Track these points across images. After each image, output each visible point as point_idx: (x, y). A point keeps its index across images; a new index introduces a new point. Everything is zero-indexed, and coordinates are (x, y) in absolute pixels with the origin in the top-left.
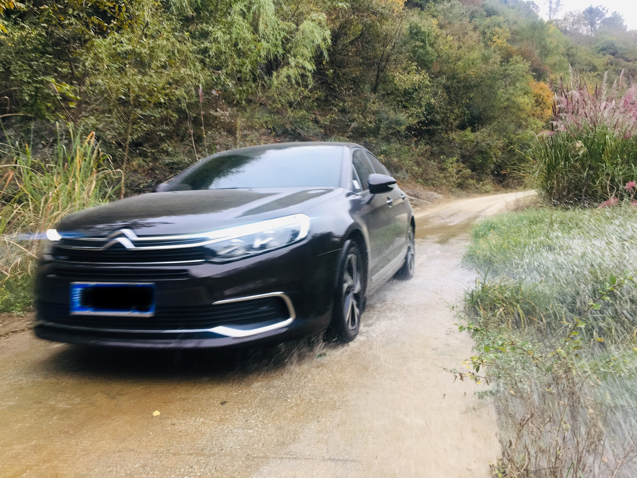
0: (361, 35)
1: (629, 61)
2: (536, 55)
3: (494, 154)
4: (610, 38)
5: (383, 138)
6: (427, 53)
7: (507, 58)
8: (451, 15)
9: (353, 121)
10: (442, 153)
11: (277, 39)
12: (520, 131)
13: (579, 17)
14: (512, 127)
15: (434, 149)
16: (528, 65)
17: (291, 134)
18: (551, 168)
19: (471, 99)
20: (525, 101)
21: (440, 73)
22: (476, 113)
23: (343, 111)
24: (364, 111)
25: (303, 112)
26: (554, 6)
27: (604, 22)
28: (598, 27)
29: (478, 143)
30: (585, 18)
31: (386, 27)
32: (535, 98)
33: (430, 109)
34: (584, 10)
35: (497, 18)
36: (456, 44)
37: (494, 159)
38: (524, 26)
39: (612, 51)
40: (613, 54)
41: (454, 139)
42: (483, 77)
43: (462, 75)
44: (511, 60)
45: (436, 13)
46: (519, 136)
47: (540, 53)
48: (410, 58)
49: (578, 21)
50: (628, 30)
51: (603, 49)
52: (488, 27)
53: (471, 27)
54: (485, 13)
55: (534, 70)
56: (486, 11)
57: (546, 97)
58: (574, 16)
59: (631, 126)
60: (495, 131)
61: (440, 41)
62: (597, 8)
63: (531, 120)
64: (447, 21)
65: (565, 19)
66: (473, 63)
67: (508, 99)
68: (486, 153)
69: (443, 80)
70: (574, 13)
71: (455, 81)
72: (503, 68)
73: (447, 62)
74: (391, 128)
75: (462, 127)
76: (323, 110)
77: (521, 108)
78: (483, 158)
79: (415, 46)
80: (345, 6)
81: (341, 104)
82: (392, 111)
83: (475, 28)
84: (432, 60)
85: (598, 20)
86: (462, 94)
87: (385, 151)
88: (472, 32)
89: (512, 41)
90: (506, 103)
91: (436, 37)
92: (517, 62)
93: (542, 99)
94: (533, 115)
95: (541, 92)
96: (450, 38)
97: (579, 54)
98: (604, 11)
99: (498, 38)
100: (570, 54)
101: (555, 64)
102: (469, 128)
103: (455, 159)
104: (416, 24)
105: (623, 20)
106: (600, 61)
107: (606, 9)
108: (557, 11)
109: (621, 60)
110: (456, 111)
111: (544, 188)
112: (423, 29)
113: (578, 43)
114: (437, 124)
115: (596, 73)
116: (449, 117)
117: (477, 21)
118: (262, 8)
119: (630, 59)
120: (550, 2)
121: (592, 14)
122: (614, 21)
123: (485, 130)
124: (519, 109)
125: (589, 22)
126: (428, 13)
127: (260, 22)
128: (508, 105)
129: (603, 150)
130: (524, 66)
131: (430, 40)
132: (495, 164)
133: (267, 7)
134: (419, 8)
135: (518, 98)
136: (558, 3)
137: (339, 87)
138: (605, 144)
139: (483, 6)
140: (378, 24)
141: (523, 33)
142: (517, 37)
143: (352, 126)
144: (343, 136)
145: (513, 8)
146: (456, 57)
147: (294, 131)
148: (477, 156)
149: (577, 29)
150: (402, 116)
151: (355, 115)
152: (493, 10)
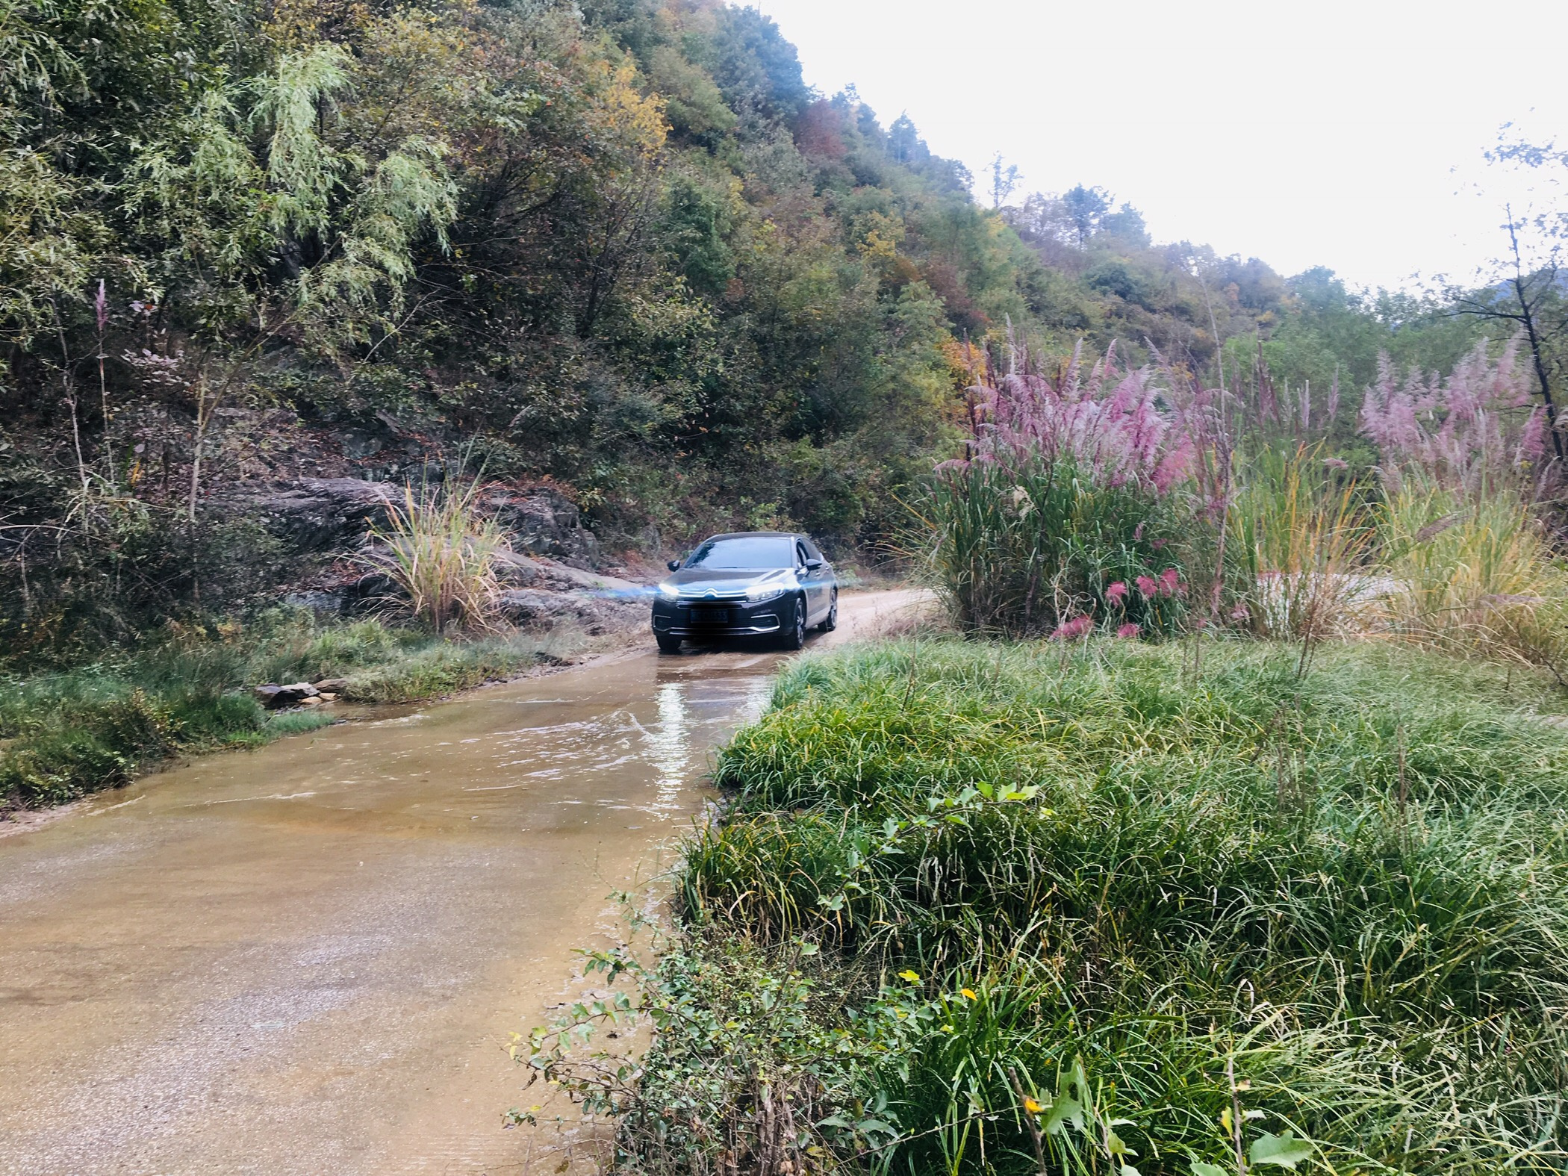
0: (555, 196)
1: (1154, 311)
2: (960, 283)
3: (863, 500)
4: (1116, 260)
5: (602, 448)
6: (715, 257)
7: (893, 286)
8: (774, 175)
9: (526, 400)
10: (745, 490)
11: (315, 191)
12: (921, 451)
13: (1056, 206)
14: (901, 440)
15: (728, 479)
16: (939, 303)
17: (358, 424)
18: (964, 541)
19: (814, 370)
20: (931, 384)
21: (746, 305)
22: (824, 402)
23: (503, 375)
24: (553, 383)
25: (391, 373)
26: (1004, 177)
27: (1104, 223)
28: (1093, 232)
29: (826, 472)
30: (1068, 211)
31: (618, 184)
32: (955, 379)
33: (716, 389)
34: (1066, 192)
35: (877, 191)
36: (782, 243)
37: (862, 512)
38: (936, 214)
39: (1120, 287)
40: (1123, 294)
41: (774, 460)
42: (838, 324)
43: (792, 316)
44: (903, 288)
45: (741, 165)
46: (918, 463)
47: (968, 280)
48: (671, 265)
49: (1053, 215)
50: (1153, 244)
51: (1103, 282)
52: (858, 211)
53: (819, 205)
54: (853, 177)
55: (955, 317)
56: (854, 172)
58: (1045, 204)
59: (1124, 462)
60: (865, 446)
61: (745, 230)
62: (1091, 191)
63: (944, 427)
64: (765, 186)
65: (1027, 209)
66: (820, 291)
67: (893, 378)
68: (845, 496)
69: (746, 320)
70: (1046, 198)
71: (778, 326)
72: (885, 307)
73: (760, 280)
74: (619, 424)
75: (792, 433)
76: (450, 368)
77: (923, 397)
78: (838, 507)
79: (683, 239)
80: (511, 125)
81: (499, 359)
82: (624, 386)
83: (829, 210)
84: (725, 275)
85: (1094, 216)
86: (795, 358)
87: (603, 479)
88: (822, 219)
89: (909, 246)
90: (891, 386)
91: (736, 223)
92: (918, 296)
94: (950, 416)
95: (968, 366)
96: (770, 226)
97: (1052, 286)
98: (1106, 200)
99: (879, 236)
100: (1035, 284)
101: (998, 307)
102: (807, 437)
103: (773, 506)
104: (688, 187)
105: (1143, 222)
106: (1095, 307)
107: (1110, 195)
108: (1010, 188)
109: (1139, 308)
110: (780, 394)
111: (951, 586)
112: (706, 199)
113: (1054, 263)
114: (736, 423)
115: (1087, 332)
116: (763, 408)
117: (832, 195)
118: (280, 110)
119: (1157, 307)
120: (997, 167)
121: (1081, 202)
122: (1126, 224)
123: (844, 444)
124: (920, 401)
125: (1077, 221)
126: (725, 163)
127: (274, 144)
128: (894, 390)
129: (1068, 508)
130: (930, 306)
131: (723, 228)
132: (863, 522)
133: (293, 109)
134: (703, 149)
135: (917, 378)
136: (1013, 170)
137: (490, 316)
138: (1073, 495)
139: (849, 160)
140: (595, 177)
141: (933, 230)
142: (922, 239)
143: (523, 412)
144: (497, 436)
145: (918, 172)
146: (780, 271)
147: (367, 413)
148: (823, 503)
149: (1051, 232)
150: (648, 401)
151: (531, 389)
152: (872, 173)
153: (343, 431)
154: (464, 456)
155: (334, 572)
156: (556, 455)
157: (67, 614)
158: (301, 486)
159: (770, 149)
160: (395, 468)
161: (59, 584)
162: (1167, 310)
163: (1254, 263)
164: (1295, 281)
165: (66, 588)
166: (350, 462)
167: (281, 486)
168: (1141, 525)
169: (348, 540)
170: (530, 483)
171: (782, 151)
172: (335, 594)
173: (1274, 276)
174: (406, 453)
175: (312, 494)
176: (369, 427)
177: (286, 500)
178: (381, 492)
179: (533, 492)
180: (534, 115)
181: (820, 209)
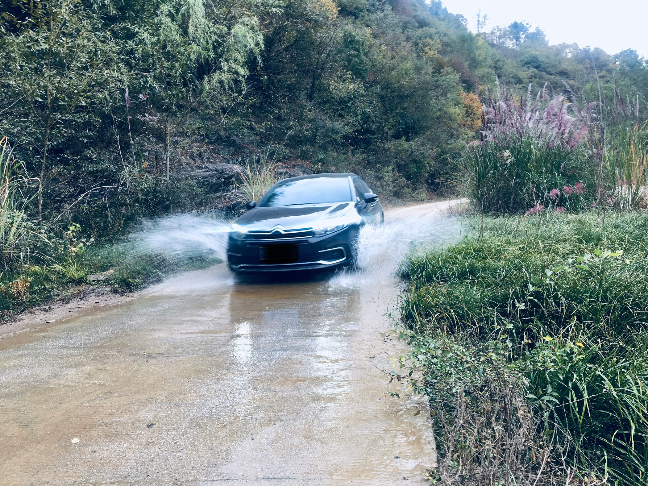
0: (295, 42)
1: (551, 75)
2: (466, 67)
3: (428, 163)
4: (533, 52)
5: (320, 147)
6: (362, 62)
7: (438, 69)
8: (384, 25)
9: (290, 128)
10: (378, 162)
11: (208, 43)
12: (452, 141)
13: (505, 31)
14: (444, 136)
15: (371, 158)
16: (458, 76)
17: (225, 141)
18: (481, 176)
19: (405, 109)
20: (456, 111)
21: (375, 83)
22: (410, 122)
23: (279, 118)
24: (300, 119)
25: (237, 119)
26: (482, 20)
27: (527, 36)
28: (522, 41)
29: (412, 152)
30: (511, 33)
31: (320, 34)
32: (466, 109)
33: (366, 118)
34: (510, 24)
35: (428, 29)
36: (390, 54)
37: (428, 168)
38: (454, 37)
39: (535, 64)
40: (537, 68)
41: (389, 149)
42: (416, 88)
43: (396, 85)
44: (442, 71)
45: (369, 23)
46: (451, 146)
47: (469, 65)
48: (345, 67)
49: (504, 35)
50: (550, 45)
51: (528, 63)
52: (420, 39)
53: (403, 37)
54: (417, 24)
55: (464, 82)
56: (418, 22)
57: (476, 108)
58: (500, 30)
59: (554, 137)
60: (429, 140)
61: (374, 50)
62: (521, 23)
63: (462, 130)
64: (380, 31)
65: (492, 33)
66: (406, 74)
67: (440, 110)
68: (420, 162)
69: (378, 89)
70: (500, 27)
71: (389, 90)
72: (435, 79)
73: (381, 71)
74: (327, 136)
75: (397, 137)
76: (258, 117)
77: (452, 118)
78: (418, 167)
79: (350, 55)
80: (278, 11)
81: (277, 112)
82: (328, 120)
83: (408, 39)
84: (366, 70)
85: (523, 34)
86: (396, 104)
87: (322, 159)
88: (405, 43)
89: (443, 52)
90: (438, 113)
91: (371, 46)
92: (448, 74)
93: (472, 110)
94: (464, 125)
95: (471, 103)
96: (384, 48)
97: (505, 67)
98: (528, 26)
99: (430, 49)
100: (498, 66)
101: (483, 76)
102: (404, 138)
103: (391, 168)
104: (350, 33)
105: (545, 35)
106: (524, 74)
107: (529, 24)
108: (484, 24)
109: (544, 74)
110: (391, 120)
111: (475, 196)
112: (357, 38)
113: (505, 56)
114: (373, 133)
115: (522, 85)
116: (384, 127)
117: (409, 32)
118: (191, 10)
119: (552, 72)
120: (478, 15)
121: (516, 28)
122: (536, 37)
123: (419, 140)
124: (451, 120)
125: (515, 37)
126: (362, 22)
127: (190, 24)
128: (440, 116)
129: (529, 159)
130: (454, 77)
131: (365, 49)
132: (429, 173)
133: (196, 9)
134: (353, 17)
135: (450, 109)
136: (485, 17)
137: (274, 94)
138: (530, 153)
139: (415, 17)
140: (313, 31)
141: (453, 45)
142: (448, 49)
143: (289, 133)
144: (279, 144)
145: (443, 20)
146: (390, 67)
147: (228, 138)
148: (411, 165)
149: (503, 43)
150: (338, 125)
151: (291, 123)
152: (425, 22)
153: (219, 144)
154: (266, 153)
155: (221, 201)
156: (302, 150)
157: (125, 220)
158: (206, 167)
159: (382, 15)
160: (240, 159)
161: (120, 209)
162: (557, 73)
163: (597, 49)
164: (616, 57)
165: (123, 210)
166: (223, 157)
167: (199, 167)
168: (563, 164)
169: (225, 188)
170: (293, 162)
171: (387, 15)
172: (222, 210)
173: (606, 55)
174: (244, 152)
175: (211, 170)
176: (230, 143)
177: (201, 173)
178: (237, 168)
179: (294, 166)
180: (286, 7)
181: (404, 39)
